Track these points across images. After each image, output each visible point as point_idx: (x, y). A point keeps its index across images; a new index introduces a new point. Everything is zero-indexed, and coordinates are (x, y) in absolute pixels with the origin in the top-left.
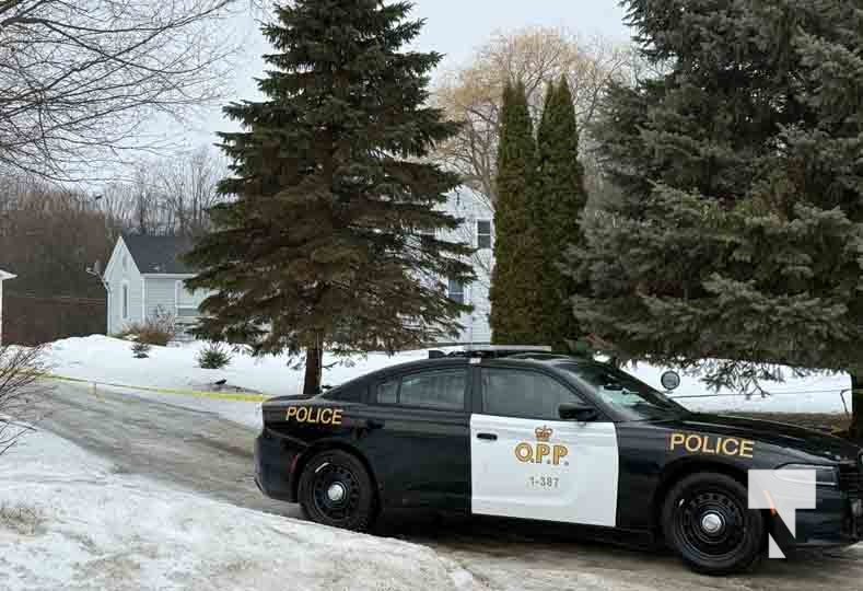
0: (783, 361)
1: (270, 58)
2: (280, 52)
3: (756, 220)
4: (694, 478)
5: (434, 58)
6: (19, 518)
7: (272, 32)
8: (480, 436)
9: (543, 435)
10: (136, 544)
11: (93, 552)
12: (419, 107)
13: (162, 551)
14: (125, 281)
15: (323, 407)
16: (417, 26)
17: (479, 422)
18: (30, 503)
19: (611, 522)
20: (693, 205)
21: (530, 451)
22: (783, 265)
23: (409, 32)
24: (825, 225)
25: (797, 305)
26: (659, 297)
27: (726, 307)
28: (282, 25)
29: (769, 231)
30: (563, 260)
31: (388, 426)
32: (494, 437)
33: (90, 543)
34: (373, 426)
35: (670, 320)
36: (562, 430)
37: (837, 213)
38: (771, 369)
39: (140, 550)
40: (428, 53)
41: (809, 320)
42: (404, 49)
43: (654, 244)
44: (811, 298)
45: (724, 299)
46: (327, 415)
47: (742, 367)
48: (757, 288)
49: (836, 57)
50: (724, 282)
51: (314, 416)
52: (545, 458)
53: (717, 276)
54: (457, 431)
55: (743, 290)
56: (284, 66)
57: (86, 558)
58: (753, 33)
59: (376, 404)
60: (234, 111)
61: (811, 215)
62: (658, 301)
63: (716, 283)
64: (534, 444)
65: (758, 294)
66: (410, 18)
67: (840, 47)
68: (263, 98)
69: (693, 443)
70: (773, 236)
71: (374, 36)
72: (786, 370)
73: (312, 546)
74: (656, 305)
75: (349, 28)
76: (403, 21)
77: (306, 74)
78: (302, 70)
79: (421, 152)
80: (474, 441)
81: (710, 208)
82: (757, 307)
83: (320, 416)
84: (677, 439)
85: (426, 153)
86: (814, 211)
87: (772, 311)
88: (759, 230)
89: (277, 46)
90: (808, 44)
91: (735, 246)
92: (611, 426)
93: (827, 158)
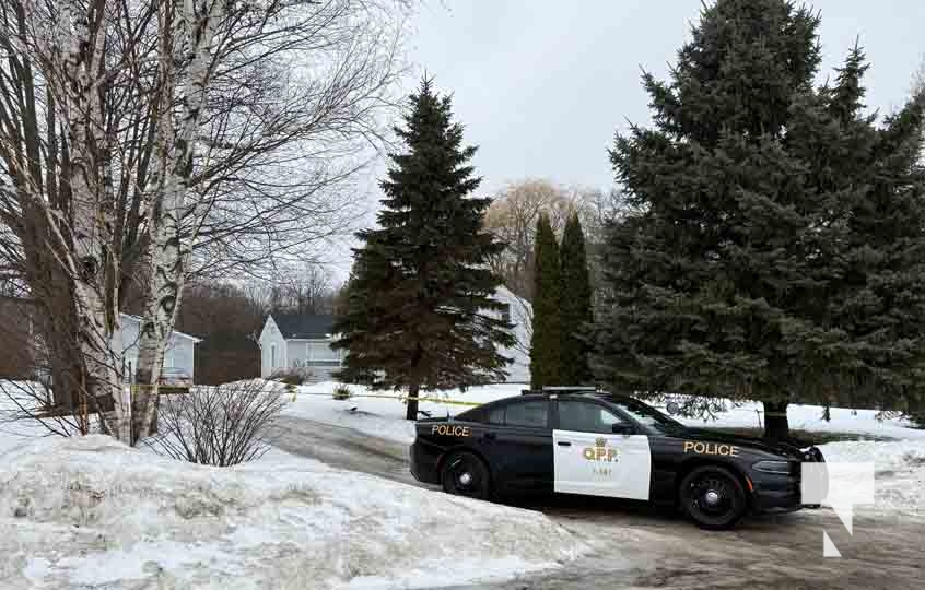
0: (726, 397)
1: (385, 202)
2: (391, 198)
3: (710, 306)
4: (699, 470)
5: (488, 201)
6: (305, 495)
7: (386, 186)
8: (560, 444)
9: (601, 443)
10: (375, 510)
11: (351, 514)
12: (479, 233)
13: (390, 514)
14: (273, 344)
15: (456, 425)
16: (478, 181)
17: (558, 435)
18: (311, 485)
19: (645, 496)
20: (669, 297)
21: (593, 453)
22: (726, 335)
23: (473, 185)
24: (754, 309)
25: (736, 359)
26: (646, 354)
27: (691, 359)
28: (391, 181)
29: (718, 313)
30: (578, 332)
31: (499, 437)
32: (568, 444)
33: (347, 509)
34: (490, 437)
35: (653, 368)
36: (613, 440)
37: (761, 301)
38: (718, 402)
39: (376, 514)
40: (484, 198)
41: (743, 370)
42: (469, 196)
43: (643, 321)
44: (744, 355)
45: (689, 355)
46: (459, 431)
47: (700, 401)
48: (709, 348)
49: (762, 203)
50: (690, 345)
51: (450, 431)
52: (602, 458)
53: (684, 341)
54: (544, 440)
55: (701, 349)
56: (392, 207)
57: (348, 518)
58: (703, 187)
59: (489, 423)
60: (362, 236)
61: (744, 302)
62: (646, 358)
63: (684, 345)
64: (595, 448)
65: (711, 353)
66: (473, 176)
67: (765, 198)
68: (379, 228)
69: (699, 448)
70: (722, 316)
71: (449, 188)
72: (728, 402)
73: (474, 511)
74: (644, 360)
75: (436, 184)
76: (469, 178)
77: (407, 213)
78: (404, 210)
79: (480, 262)
80: (556, 445)
81: (679, 298)
82: (709, 360)
83: (454, 430)
84: (690, 445)
85: (483, 262)
86: (748, 300)
87: (718, 363)
88: (712, 312)
89: (389, 195)
90: (744, 195)
91: (696, 322)
92: (645, 437)
93: (756, 265)
